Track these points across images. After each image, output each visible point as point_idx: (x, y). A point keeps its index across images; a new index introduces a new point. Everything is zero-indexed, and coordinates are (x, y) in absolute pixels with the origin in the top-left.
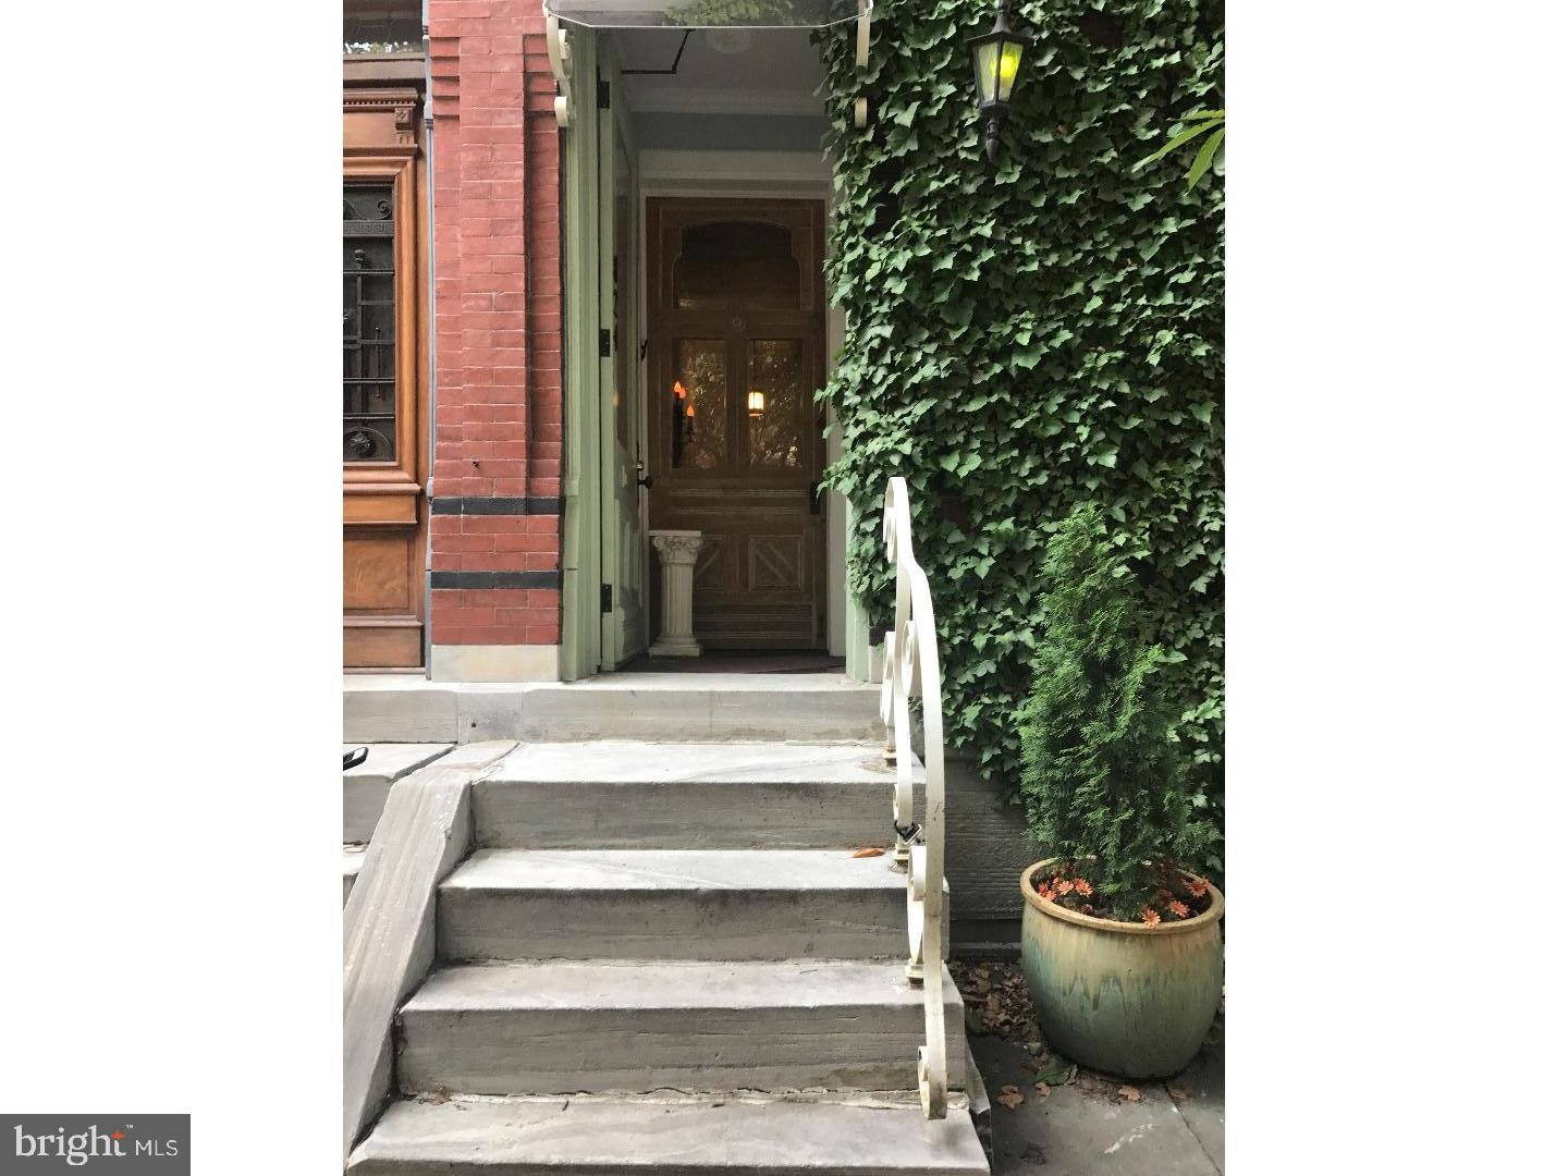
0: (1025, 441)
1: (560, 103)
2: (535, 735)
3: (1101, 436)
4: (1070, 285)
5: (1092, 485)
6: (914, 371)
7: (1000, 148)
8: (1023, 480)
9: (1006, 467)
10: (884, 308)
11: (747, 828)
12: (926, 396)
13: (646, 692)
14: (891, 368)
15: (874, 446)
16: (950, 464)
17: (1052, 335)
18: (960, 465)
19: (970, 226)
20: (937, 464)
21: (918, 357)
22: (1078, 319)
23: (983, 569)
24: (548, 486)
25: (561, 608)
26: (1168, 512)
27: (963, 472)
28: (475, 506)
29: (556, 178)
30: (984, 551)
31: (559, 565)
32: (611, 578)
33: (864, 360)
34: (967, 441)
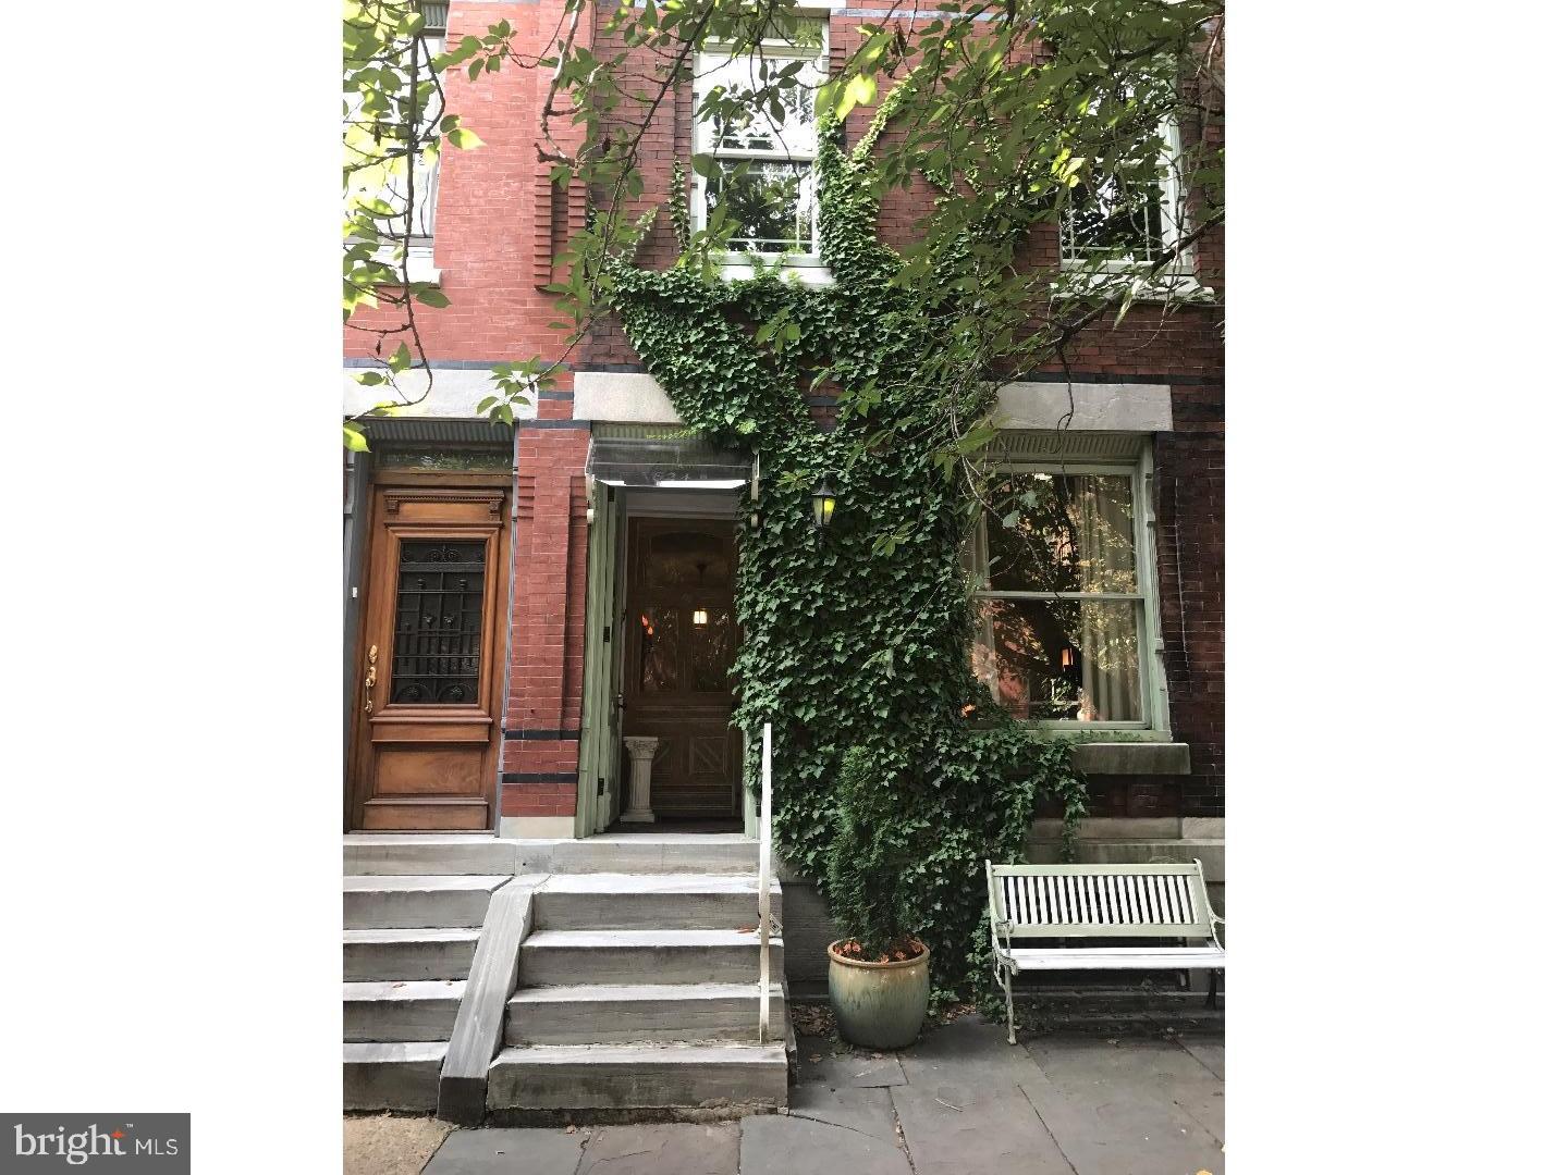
0: (841, 701)
1: (590, 513)
2: (560, 870)
3: (881, 699)
4: (865, 616)
5: (877, 726)
6: (781, 662)
7: (826, 545)
8: (840, 722)
9: (831, 715)
10: (765, 628)
11: (682, 918)
12: (788, 676)
13: (626, 845)
14: (769, 659)
15: (759, 703)
16: (800, 714)
17: (855, 644)
18: (805, 714)
19: (811, 585)
20: (793, 713)
21: (783, 654)
22: (868, 636)
23: (818, 774)
24: (573, 722)
25: (577, 793)
26: (919, 742)
27: (806, 719)
28: (530, 735)
29: (585, 550)
30: (819, 762)
31: (577, 770)
32: (603, 776)
33: (755, 654)
34: (810, 700)
